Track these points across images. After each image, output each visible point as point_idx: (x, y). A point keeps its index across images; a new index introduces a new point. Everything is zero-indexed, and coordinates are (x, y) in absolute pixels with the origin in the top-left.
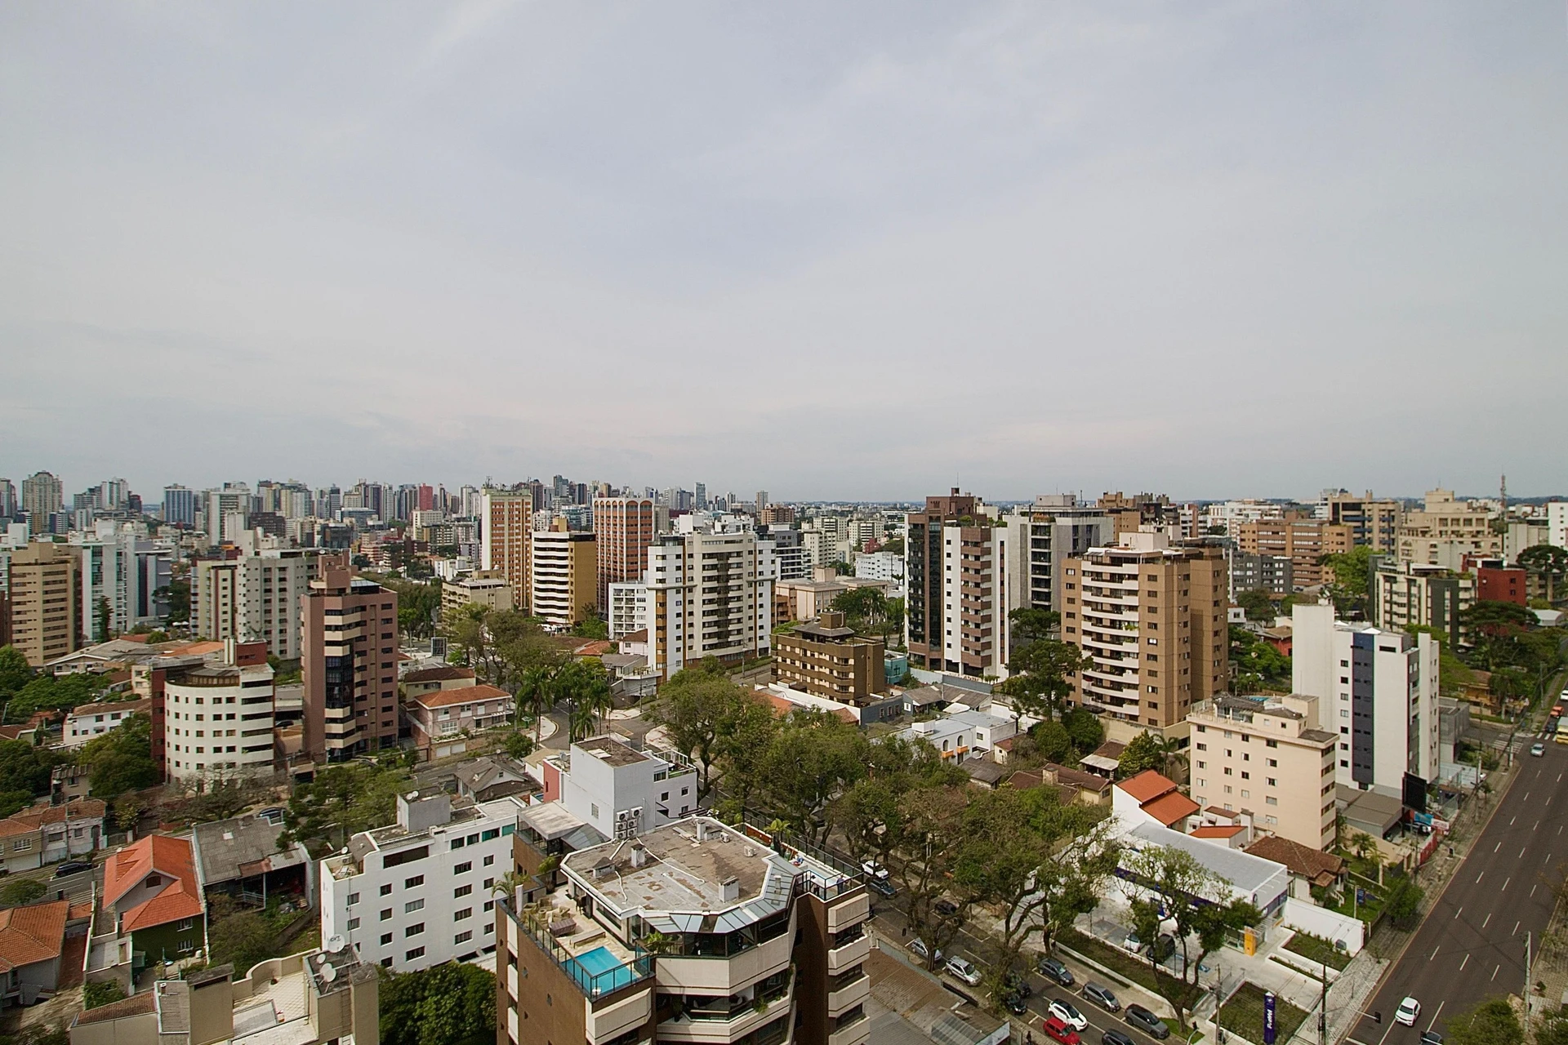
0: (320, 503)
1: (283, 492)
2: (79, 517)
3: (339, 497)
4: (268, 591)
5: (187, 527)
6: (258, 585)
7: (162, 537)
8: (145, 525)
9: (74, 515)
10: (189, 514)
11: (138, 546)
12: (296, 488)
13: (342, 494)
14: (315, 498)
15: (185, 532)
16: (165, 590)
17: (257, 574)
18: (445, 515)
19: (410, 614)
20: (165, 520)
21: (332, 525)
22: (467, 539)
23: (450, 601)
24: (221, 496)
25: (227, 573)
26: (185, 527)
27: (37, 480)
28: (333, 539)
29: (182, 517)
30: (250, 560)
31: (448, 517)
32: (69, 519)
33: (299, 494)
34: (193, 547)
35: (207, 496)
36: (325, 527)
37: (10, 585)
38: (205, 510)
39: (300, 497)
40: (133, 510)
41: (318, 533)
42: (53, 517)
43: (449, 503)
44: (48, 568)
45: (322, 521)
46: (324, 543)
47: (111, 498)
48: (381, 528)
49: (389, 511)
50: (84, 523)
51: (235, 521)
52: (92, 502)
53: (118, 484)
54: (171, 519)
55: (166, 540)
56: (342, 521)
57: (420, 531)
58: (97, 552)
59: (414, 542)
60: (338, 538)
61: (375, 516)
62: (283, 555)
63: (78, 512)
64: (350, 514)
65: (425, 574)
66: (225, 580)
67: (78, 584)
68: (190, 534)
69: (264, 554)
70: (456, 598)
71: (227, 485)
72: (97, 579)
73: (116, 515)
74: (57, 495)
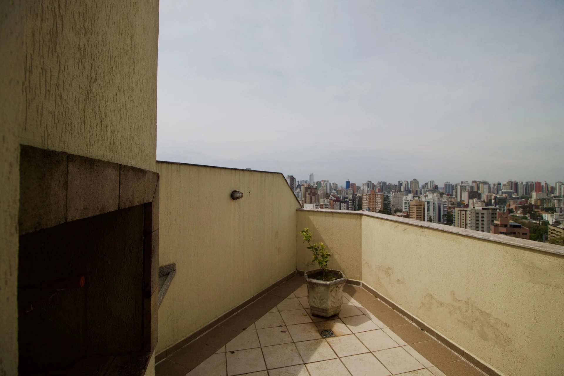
0: (494, 188)
1: (480, 184)
2: (423, 191)
3: (500, 187)
4: (478, 220)
5: (451, 195)
6: (474, 218)
7: (444, 198)
8: (439, 194)
9: (422, 190)
10: (451, 191)
11: (438, 201)
12: (485, 183)
13: (502, 185)
14: (492, 186)
15: (450, 196)
16: (446, 215)
17: (474, 215)
18: (547, 194)
19: (533, 236)
20: (444, 192)
21: (498, 197)
22: (559, 205)
23: (552, 233)
24: (461, 186)
25: (463, 212)
26: (450, 195)
27: (413, 181)
28: (499, 202)
29: (449, 192)
30: (472, 209)
31: (549, 195)
32: (420, 192)
33: (486, 185)
34: (452, 201)
35: (456, 186)
36: (495, 198)
37: (409, 210)
38: (456, 190)
39: (486, 186)
40: (436, 190)
41: (493, 199)
42: (417, 191)
43: (549, 189)
44: (417, 207)
45: (494, 195)
46: (496, 204)
47: (430, 186)
48: (518, 198)
49: (521, 192)
50: (424, 193)
51: (465, 194)
52: (426, 187)
53: (432, 182)
54: (446, 193)
55: (444, 200)
56: (502, 195)
57: (536, 201)
58: (428, 203)
59: (533, 205)
60: (501, 202)
61: (515, 194)
62: (483, 209)
63: (423, 190)
64: (505, 193)
65: (538, 219)
66: (463, 214)
67: (424, 211)
68: (451, 197)
69: (476, 208)
70: (556, 232)
71: (462, 182)
72: (428, 210)
73: (432, 191)
74: (418, 185)
